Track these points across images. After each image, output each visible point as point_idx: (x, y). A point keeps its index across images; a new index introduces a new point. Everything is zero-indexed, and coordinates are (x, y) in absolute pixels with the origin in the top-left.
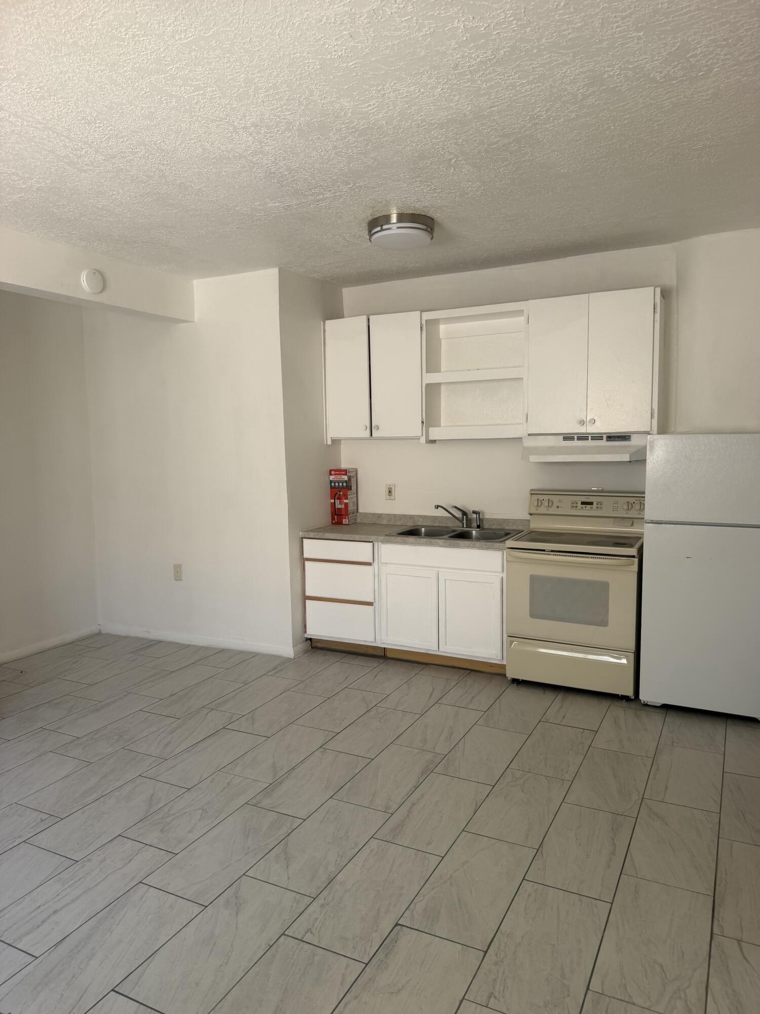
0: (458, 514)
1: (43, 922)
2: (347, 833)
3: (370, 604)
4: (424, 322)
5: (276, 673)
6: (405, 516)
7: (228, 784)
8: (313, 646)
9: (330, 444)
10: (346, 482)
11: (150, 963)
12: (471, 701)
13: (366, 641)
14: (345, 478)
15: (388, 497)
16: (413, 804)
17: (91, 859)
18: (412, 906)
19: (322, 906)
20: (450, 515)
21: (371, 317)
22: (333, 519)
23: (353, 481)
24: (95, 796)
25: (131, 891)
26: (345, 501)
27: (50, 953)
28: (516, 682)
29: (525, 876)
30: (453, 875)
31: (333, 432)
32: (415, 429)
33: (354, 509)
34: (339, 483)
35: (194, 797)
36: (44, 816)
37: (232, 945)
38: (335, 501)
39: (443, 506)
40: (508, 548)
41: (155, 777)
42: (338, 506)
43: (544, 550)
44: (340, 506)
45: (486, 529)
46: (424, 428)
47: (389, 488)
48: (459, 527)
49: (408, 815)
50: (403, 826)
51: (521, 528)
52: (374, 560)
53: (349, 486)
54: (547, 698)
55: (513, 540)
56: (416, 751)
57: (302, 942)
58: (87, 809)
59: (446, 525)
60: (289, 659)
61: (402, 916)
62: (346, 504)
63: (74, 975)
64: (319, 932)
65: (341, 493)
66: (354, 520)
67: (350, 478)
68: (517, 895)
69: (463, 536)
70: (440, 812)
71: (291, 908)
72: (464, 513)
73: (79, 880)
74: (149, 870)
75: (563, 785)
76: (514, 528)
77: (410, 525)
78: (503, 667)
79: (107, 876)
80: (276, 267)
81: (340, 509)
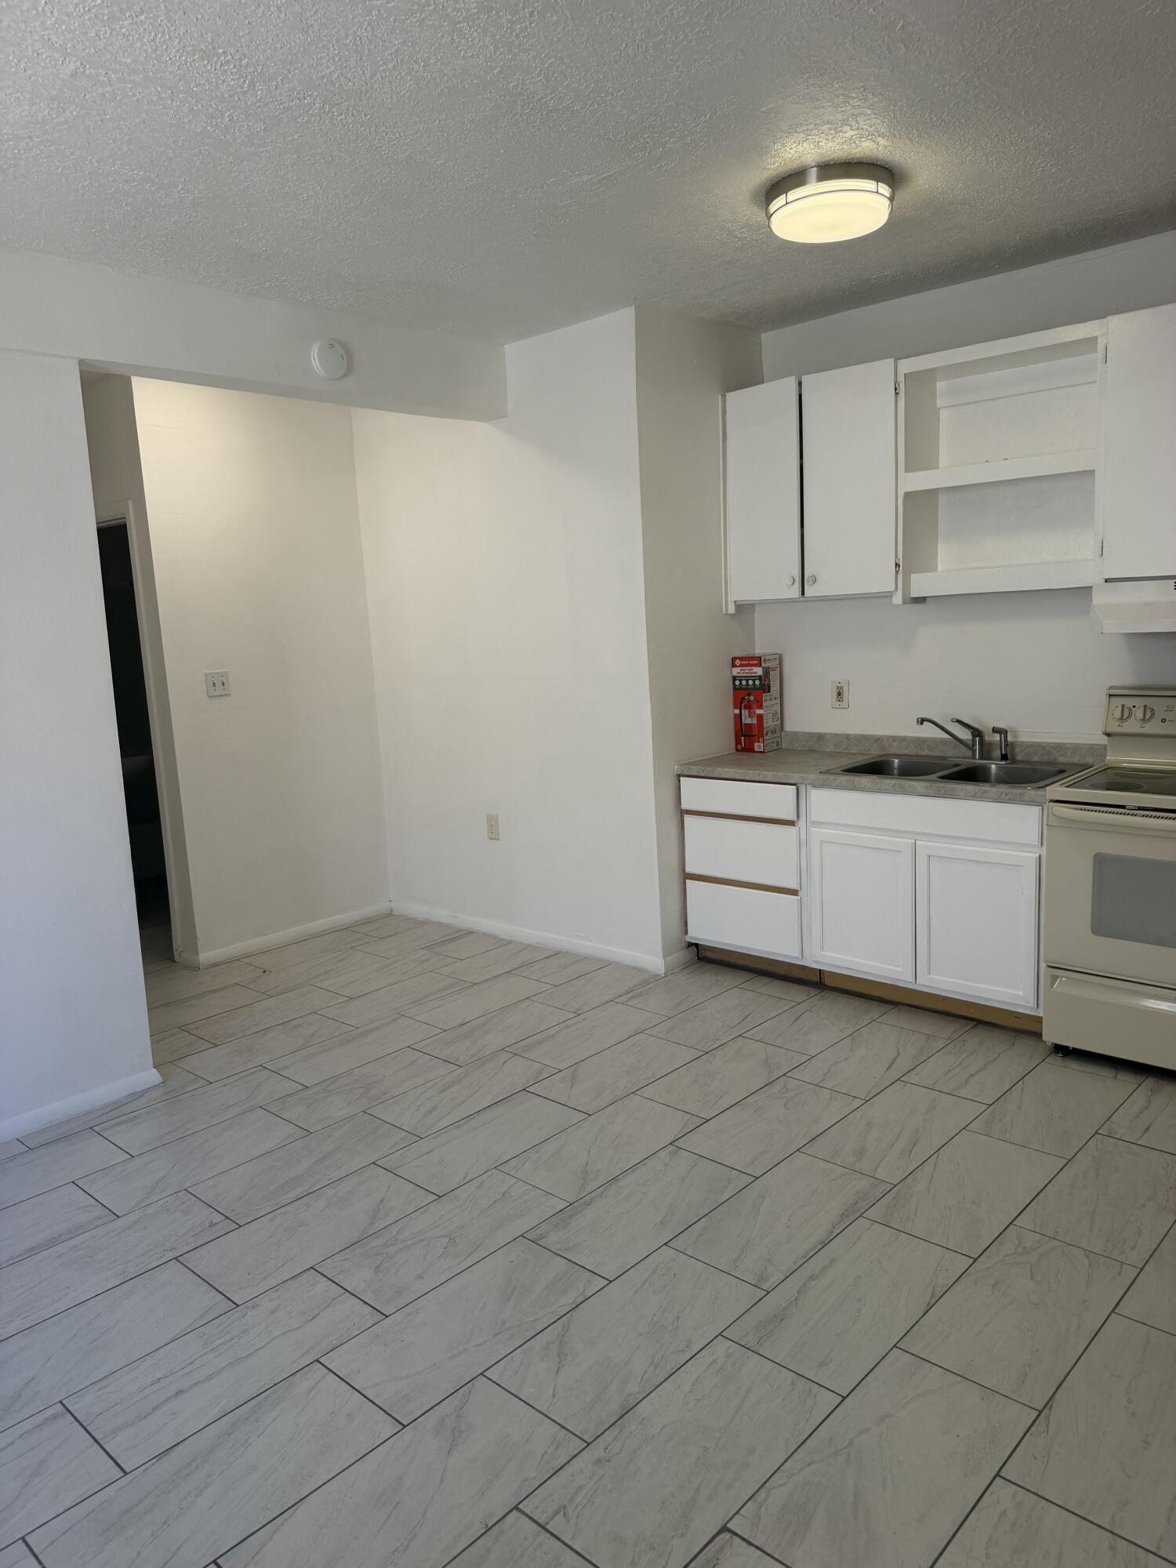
0: (965, 735)
1: (156, 1408)
2: (678, 1317)
3: (794, 892)
4: (901, 378)
5: (630, 998)
6: (865, 738)
7: (504, 1194)
8: (700, 956)
9: (733, 612)
10: (760, 678)
11: (286, 1520)
12: (966, 1081)
13: (786, 956)
14: (759, 671)
15: (837, 704)
16: (812, 1278)
17: (258, 1305)
18: (762, 1494)
19: (598, 1462)
20: (947, 736)
21: (805, 379)
22: (738, 742)
23: (774, 676)
24: (299, 1191)
25: (298, 1375)
26: (759, 712)
27: (146, 1470)
28: (1063, 1051)
29: (1001, 1468)
30: (855, 1442)
31: (740, 589)
32: (883, 580)
33: (776, 725)
34: (747, 681)
35: (443, 1213)
36: (217, 1218)
37: (425, 1512)
38: (741, 711)
39: (934, 719)
40: (1051, 801)
41: (395, 1169)
42: (747, 720)
43: (1124, 807)
44: (749, 721)
45: (1020, 761)
46: (900, 576)
47: (838, 688)
48: (968, 758)
49: (796, 1299)
50: (781, 1320)
51: (1089, 760)
52: (798, 816)
53: (764, 685)
54: (1120, 1085)
55: (1061, 785)
56: (842, 1171)
57: (543, 1531)
58: (281, 1214)
59: (942, 755)
60: (657, 975)
61: (737, 1512)
62: (760, 718)
63: (168, 1518)
64: (578, 1517)
65: (752, 698)
66: (775, 744)
67: (767, 672)
68: (977, 1508)
69: (970, 775)
70: (860, 1300)
71: (543, 1455)
72: (976, 733)
73: (231, 1339)
74: (336, 1339)
75: (1119, 1274)
76: (1076, 760)
77: (874, 753)
78: (1039, 1020)
79: (272, 1340)
80: (630, 306)
81: (749, 726)
